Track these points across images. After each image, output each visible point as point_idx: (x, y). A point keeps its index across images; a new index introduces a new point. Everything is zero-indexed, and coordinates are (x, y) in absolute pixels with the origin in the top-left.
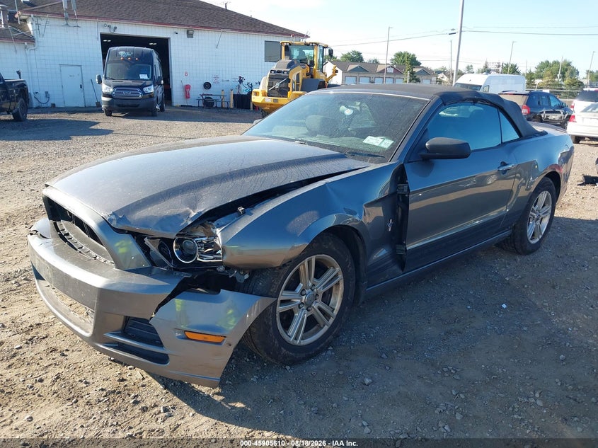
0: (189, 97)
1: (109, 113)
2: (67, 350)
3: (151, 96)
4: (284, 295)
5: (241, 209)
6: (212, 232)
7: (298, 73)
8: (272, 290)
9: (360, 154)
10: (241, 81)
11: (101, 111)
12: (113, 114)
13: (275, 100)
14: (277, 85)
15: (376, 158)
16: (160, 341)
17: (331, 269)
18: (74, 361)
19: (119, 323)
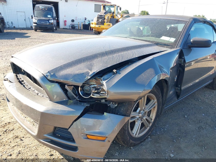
0: (66, 25)
1: (36, 30)
2: (23, 137)
3: (52, 24)
4: (133, 114)
5: (115, 71)
6: (100, 82)
7: (108, 16)
8: (128, 112)
9: (160, 44)
10: (85, 19)
11: (33, 29)
12: (37, 31)
13: (100, 26)
14: (100, 20)
15: (168, 46)
16: (74, 139)
17: (152, 101)
18: (26, 144)
19: (52, 129)
